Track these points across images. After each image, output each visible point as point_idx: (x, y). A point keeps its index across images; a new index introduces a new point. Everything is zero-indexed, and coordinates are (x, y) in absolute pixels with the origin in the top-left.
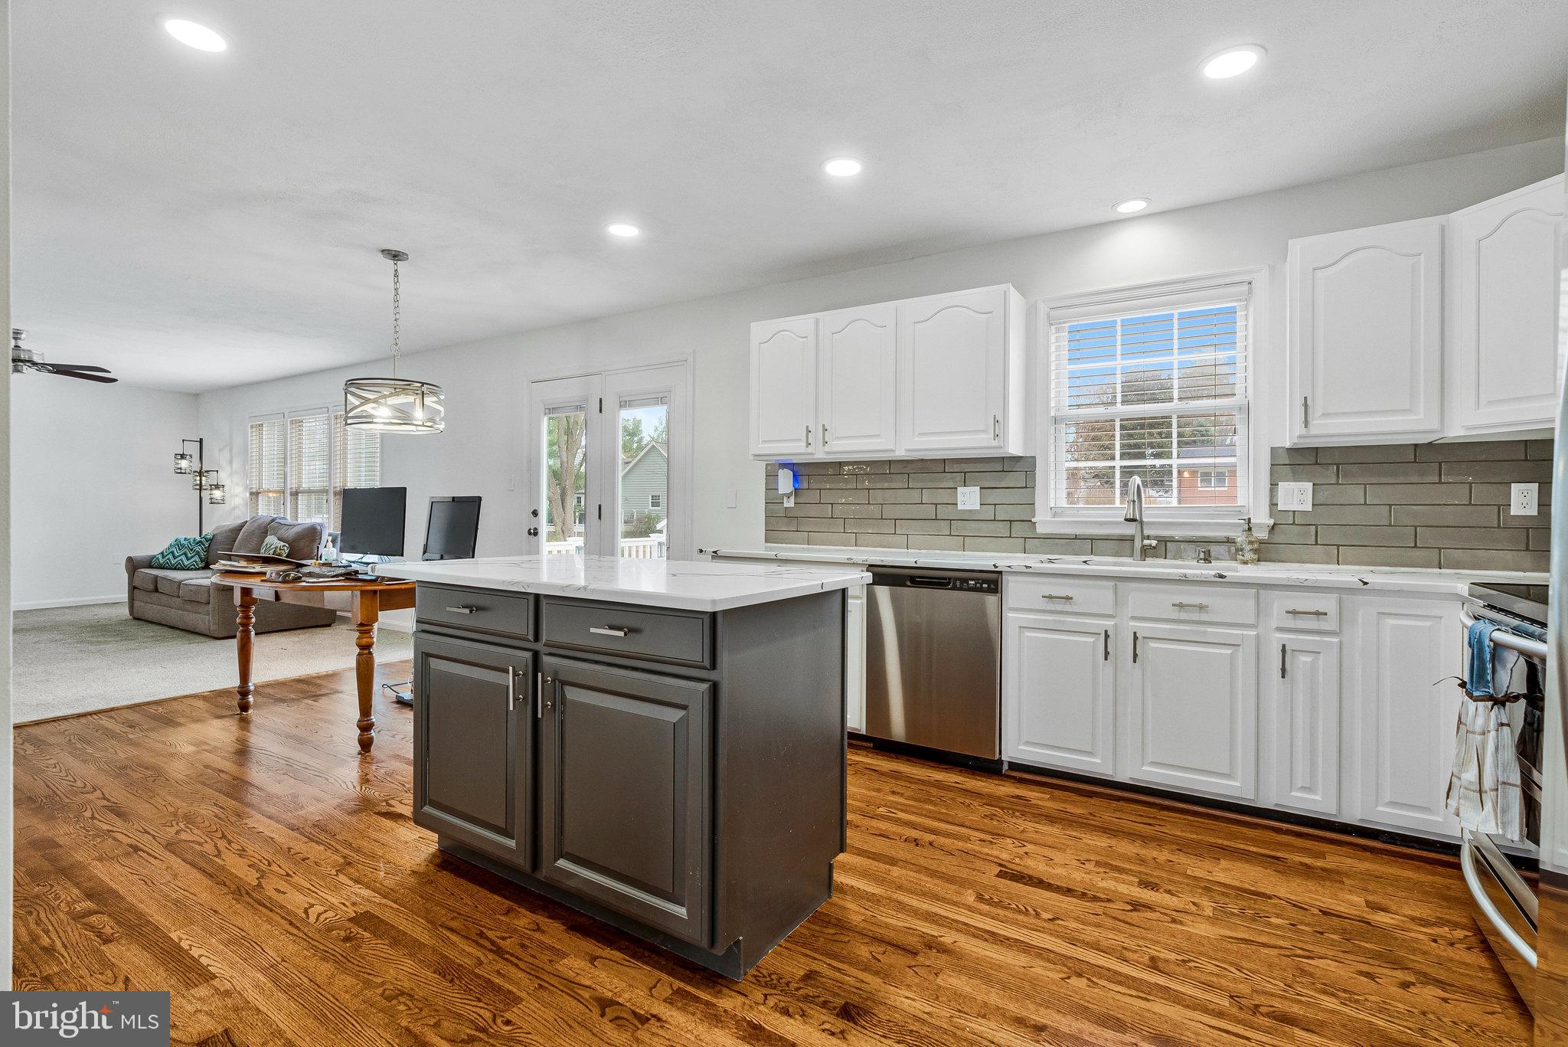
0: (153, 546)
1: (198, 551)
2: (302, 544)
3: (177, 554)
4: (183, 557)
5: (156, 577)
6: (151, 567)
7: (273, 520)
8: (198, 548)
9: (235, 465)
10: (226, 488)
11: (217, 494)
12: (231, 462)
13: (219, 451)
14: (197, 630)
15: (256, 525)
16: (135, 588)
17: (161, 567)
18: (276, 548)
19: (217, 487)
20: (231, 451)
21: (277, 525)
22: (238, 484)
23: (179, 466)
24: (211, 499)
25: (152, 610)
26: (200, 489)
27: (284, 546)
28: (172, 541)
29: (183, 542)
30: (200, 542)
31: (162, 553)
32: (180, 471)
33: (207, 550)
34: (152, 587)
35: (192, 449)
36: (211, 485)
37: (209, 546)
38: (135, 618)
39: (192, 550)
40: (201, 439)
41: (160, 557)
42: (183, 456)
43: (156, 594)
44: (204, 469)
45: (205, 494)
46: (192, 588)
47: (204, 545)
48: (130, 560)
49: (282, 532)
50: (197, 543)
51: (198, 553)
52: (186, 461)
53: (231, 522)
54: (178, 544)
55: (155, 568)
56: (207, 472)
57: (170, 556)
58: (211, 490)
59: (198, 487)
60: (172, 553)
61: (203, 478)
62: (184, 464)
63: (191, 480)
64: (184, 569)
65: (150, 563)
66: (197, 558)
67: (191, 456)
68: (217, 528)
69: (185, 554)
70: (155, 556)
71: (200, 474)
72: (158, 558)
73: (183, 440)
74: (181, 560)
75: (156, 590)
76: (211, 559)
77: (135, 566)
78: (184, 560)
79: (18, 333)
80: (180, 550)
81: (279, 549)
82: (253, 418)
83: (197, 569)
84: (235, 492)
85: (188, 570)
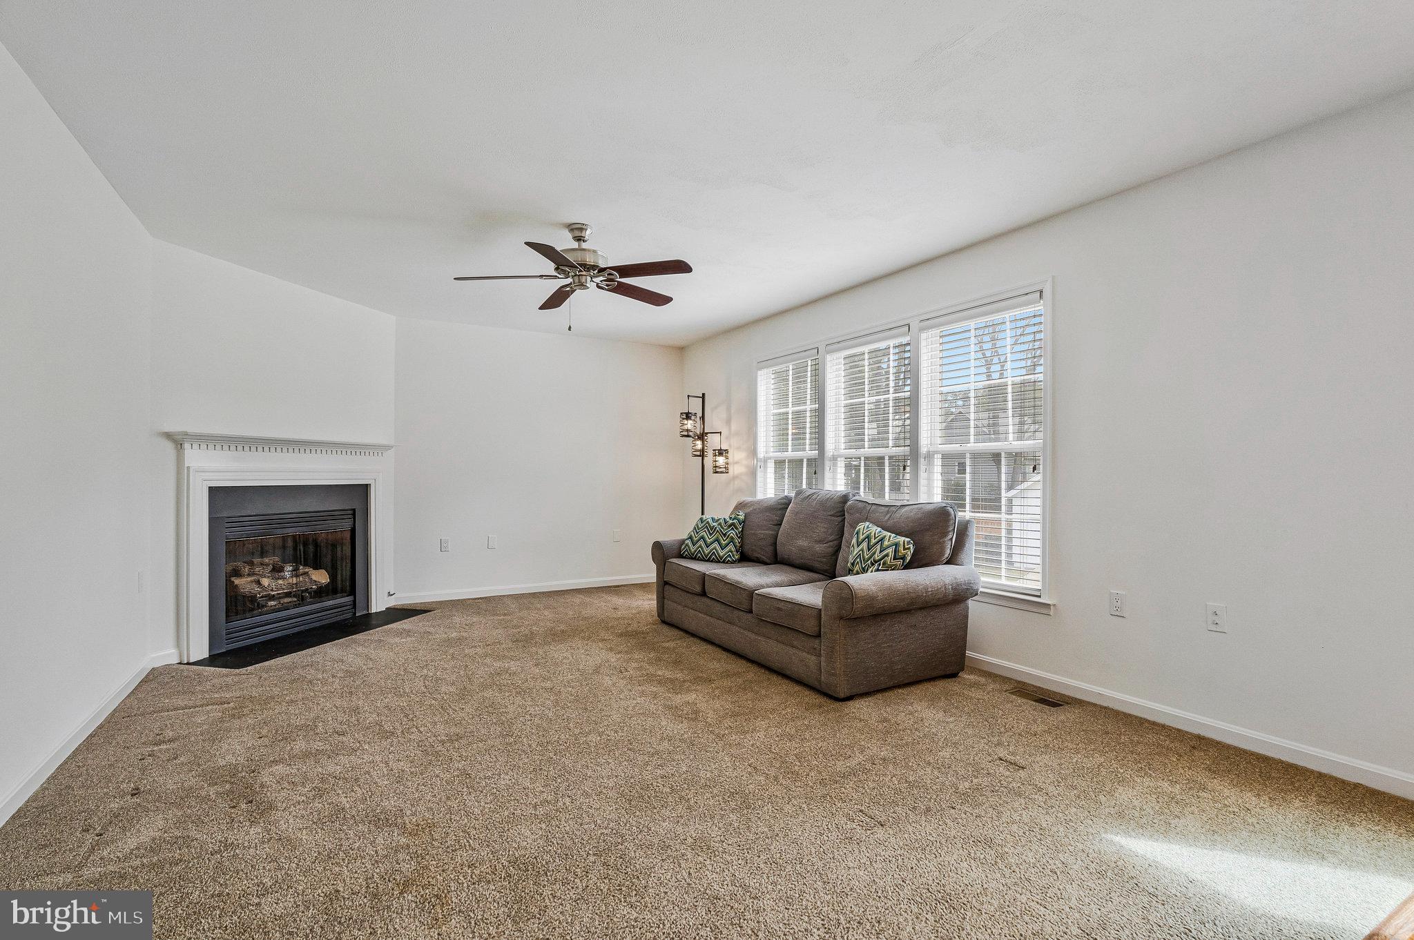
0: (677, 531)
1: (732, 538)
2: (927, 538)
3: (708, 540)
4: (716, 545)
5: (704, 576)
6: (681, 556)
7: (846, 498)
8: (732, 533)
9: (734, 427)
10: (730, 455)
11: (721, 460)
15: (813, 502)
16: (666, 583)
17: (693, 558)
18: (897, 545)
19: (721, 452)
20: (729, 409)
22: (739, 448)
23: (686, 427)
24: (714, 467)
25: (695, 621)
26: (703, 456)
27: (909, 543)
28: (697, 522)
29: (712, 523)
30: (733, 524)
31: (691, 538)
32: (687, 435)
33: (742, 536)
34: (698, 589)
35: (695, 407)
36: (713, 451)
37: (742, 531)
38: (664, 622)
39: (725, 535)
40: (703, 394)
41: (688, 542)
42: (688, 416)
43: (704, 599)
44: (705, 432)
45: (709, 461)
46: (781, 605)
47: (736, 528)
48: (657, 546)
49: (879, 516)
50: (730, 526)
51: (732, 540)
52: (691, 422)
54: (707, 526)
55: (685, 558)
56: (710, 434)
57: (701, 542)
58: (714, 456)
59: (700, 453)
60: (702, 537)
61: (704, 442)
62: (689, 424)
64: (719, 562)
65: (680, 551)
66: (731, 547)
67: (695, 415)
69: (717, 540)
70: (683, 542)
71: (702, 437)
72: (687, 545)
73: (689, 396)
74: (715, 548)
75: (704, 594)
76: (747, 548)
77: (661, 553)
78: (718, 548)
79: (581, 230)
80: (711, 534)
81: (901, 549)
82: (764, 363)
83: (733, 562)
84: (738, 461)
85: (724, 562)
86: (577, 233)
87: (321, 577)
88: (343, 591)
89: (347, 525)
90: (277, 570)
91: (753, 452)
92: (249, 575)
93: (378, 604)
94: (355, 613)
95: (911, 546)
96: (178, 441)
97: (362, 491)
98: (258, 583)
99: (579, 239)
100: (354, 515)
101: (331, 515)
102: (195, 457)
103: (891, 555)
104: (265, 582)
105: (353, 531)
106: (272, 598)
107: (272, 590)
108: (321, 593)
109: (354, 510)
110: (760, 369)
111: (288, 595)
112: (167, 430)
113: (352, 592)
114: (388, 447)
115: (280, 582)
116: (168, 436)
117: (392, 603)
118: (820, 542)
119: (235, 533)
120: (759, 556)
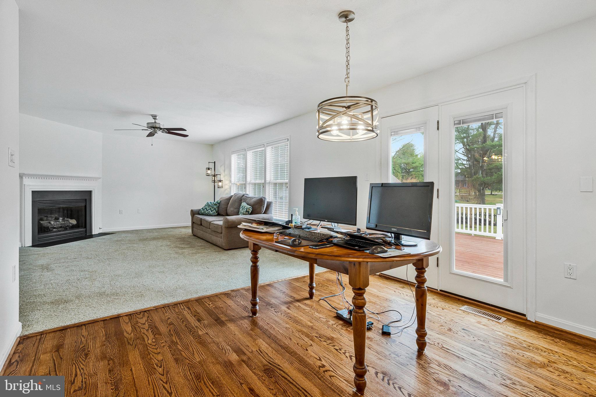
0: (199, 206)
2: (257, 206)
3: (208, 209)
4: (210, 210)
5: (201, 219)
6: (199, 214)
7: (243, 195)
8: (215, 207)
9: (226, 172)
10: (223, 182)
11: (220, 184)
12: (224, 171)
13: (220, 167)
14: (217, 245)
15: (236, 197)
16: (194, 223)
17: (202, 214)
18: (247, 208)
19: (220, 181)
20: (224, 166)
21: (245, 197)
22: (227, 180)
23: (208, 173)
24: (218, 186)
25: (200, 233)
26: (214, 182)
27: (250, 208)
28: (206, 203)
29: (210, 204)
30: (216, 204)
31: (203, 208)
32: (208, 175)
33: (218, 207)
34: (199, 223)
35: (212, 166)
36: (218, 180)
37: (219, 206)
38: (194, 235)
39: (213, 207)
40: (215, 162)
41: (202, 210)
42: (209, 169)
43: (202, 226)
44: (216, 174)
45: (216, 184)
47: (217, 205)
48: (192, 211)
49: (248, 201)
50: (215, 205)
51: (215, 209)
53: (226, 196)
54: (208, 205)
55: (200, 215)
56: (216, 175)
57: (205, 210)
58: (218, 182)
59: (214, 181)
60: (206, 208)
61: (215, 178)
62: (209, 172)
63: (211, 178)
64: (210, 216)
65: (199, 212)
66: (214, 211)
67: (211, 168)
68: (221, 198)
69: (210, 209)
71: (214, 176)
72: (201, 211)
73: (209, 162)
74: (209, 211)
75: (201, 225)
76: (220, 212)
77: (194, 213)
78: (210, 211)
79: (155, 116)
80: (209, 207)
81: (248, 209)
82: (234, 152)
83: (215, 216)
84: (226, 184)
85: (212, 216)
86: (154, 117)
87: (74, 222)
88: (82, 227)
89: (83, 204)
90: (57, 219)
91: (230, 181)
92: (46, 220)
93: (95, 231)
94: (86, 234)
95: (251, 208)
97: (90, 193)
98: (50, 223)
99: (155, 119)
100: (86, 201)
101: (77, 201)
102: (27, 181)
103: (245, 211)
104: (52, 223)
105: (86, 206)
106: (54, 228)
107: (55, 225)
108: (73, 227)
109: (86, 199)
110: (232, 154)
111: (61, 227)
113: (85, 227)
114: (100, 178)
115: (58, 223)
117: (101, 231)
118: (236, 209)
119: (41, 206)
120: (223, 214)
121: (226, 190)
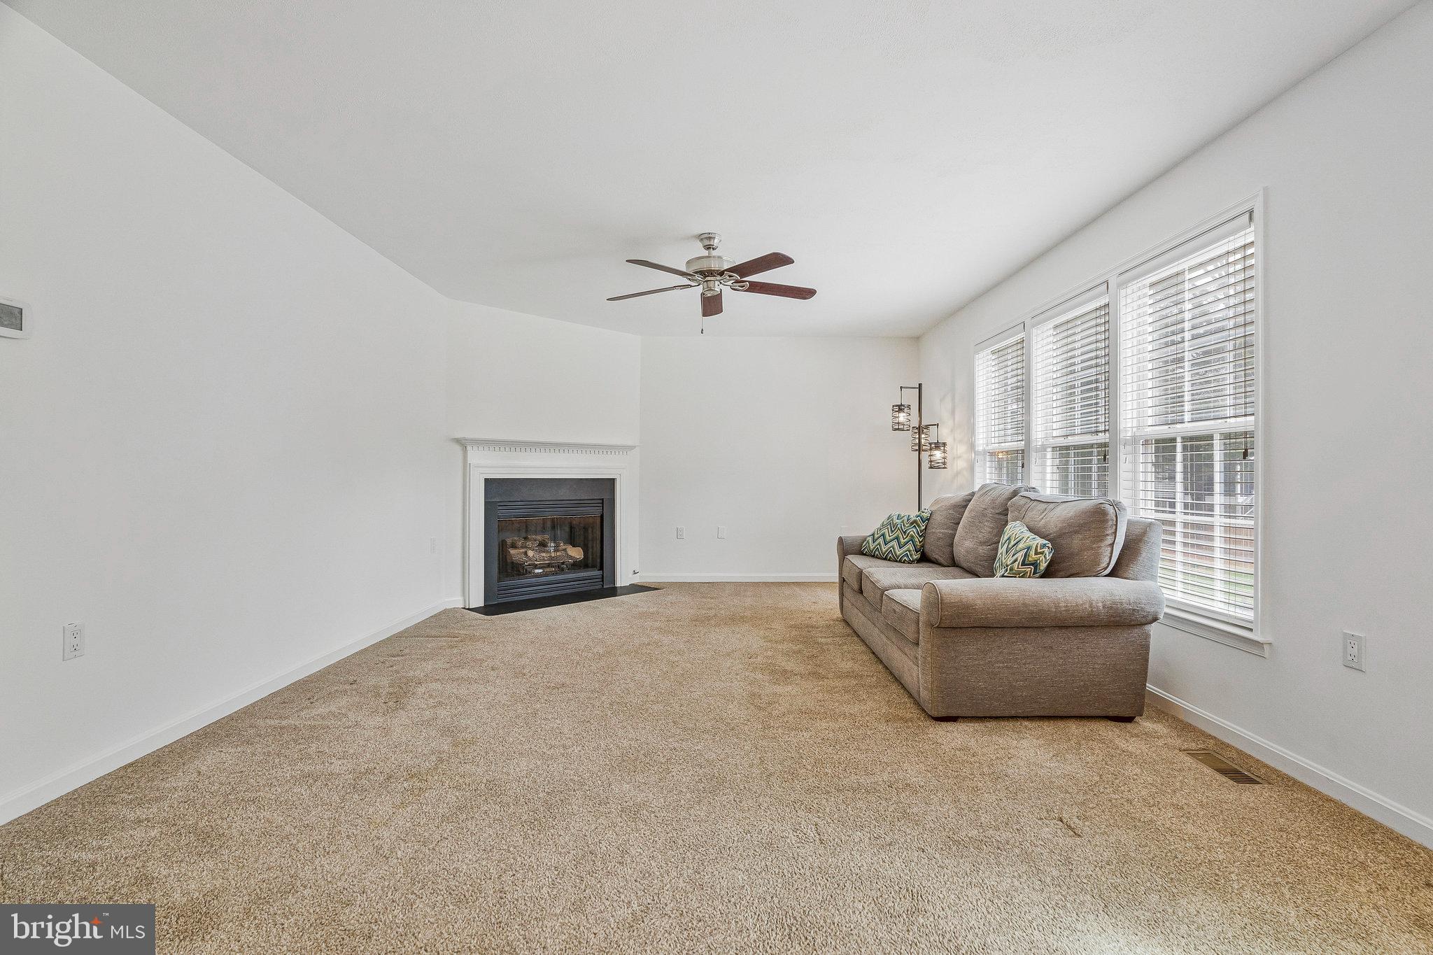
0: (865, 526)
1: (912, 536)
2: (1076, 542)
3: (888, 538)
4: (895, 543)
5: (863, 571)
6: (861, 554)
7: (1015, 493)
8: (912, 532)
9: (957, 417)
10: (947, 448)
11: (938, 455)
12: (953, 413)
13: (941, 400)
15: (988, 499)
16: (843, 581)
17: (870, 555)
18: (1029, 548)
19: (938, 445)
20: (953, 399)
21: (1023, 501)
22: (961, 441)
23: (897, 421)
24: (931, 461)
25: (859, 620)
26: (919, 450)
27: (1044, 546)
28: (883, 518)
29: (896, 521)
30: (915, 522)
31: (873, 535)
32: (898, 428)
33: (923, 535)
34: (857, 586)
35: (910, 398)
36: (930, 444)
37: (925, 529)
38: (846, 622)
39: (905, 533)
40: (920, 385)
41: (870, 539)
42: (900, 408)
43: (861, 598)
44: (924, 423)
45: (925, 455)
46: (898, 608)
47: (919, 526)
48: (842, 541)
49: (1035, 515)
50: (912, 524)
51: (912, 539)
52: (904, 414)
53: (954, 494)
54: (890, 524)
55: (865, 555)
56: (927, 427)
57: (881, 540)
58: (931, 449)
59: (917, 448)
60: (883, 535)
61: (923, 436)
62: (902, 417)
63: (908, 437)
64: (896, 561)
65: (860, 548)
66: (911, 547)
67: (909, 406)
68: (936, 502)
69: (897, 538)
70: (865, 539)
71: (920, 429)
73: (901, 387)
74: (893, 547)
75: (861, 590)
76: (928, 549)
77: (847, 549)
78: (896, 547)
79: (710, 238)
80: (892, 531)
81: (1032, 552)
82: (980, 345)
83: (911, 562)
84: (957, 452)
85: (900, 561)
86: (707, 242)
87: (576, 553)
88: (594, 566)
89: (597, 512)
90: (543, 545)
91: (972, 446)
92: (522, 547)
93: (622, 580)
94: (603, 586)
95: (1046, 550)
96: (462, 443)
97: (610, 483)
98: (526, 553)
99: (708, 247)
100: (603, 503)
101: (579, 503)
102: (475, 456)
103: (1020, 559)
104: (530, 553)
105: (602, 517)
106: (536, 567)
107: (536, 560)
108: (576, 566)
109: (603, 500)
110: (977, 352)
111: (549, 565)
112: (458, 435)
113: (601, 568)
114: (632, 448)
115: (544, 554)
116: (458, 441)
117: (636, 580)
118: (982, 543)
119: (502, 513)
120: (937, 557)
121: (958, 474)
